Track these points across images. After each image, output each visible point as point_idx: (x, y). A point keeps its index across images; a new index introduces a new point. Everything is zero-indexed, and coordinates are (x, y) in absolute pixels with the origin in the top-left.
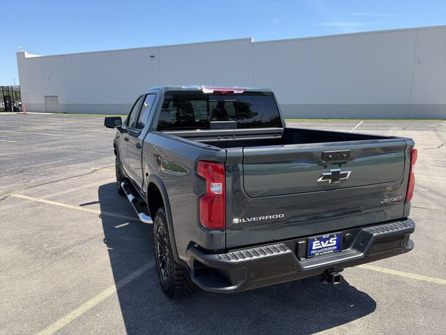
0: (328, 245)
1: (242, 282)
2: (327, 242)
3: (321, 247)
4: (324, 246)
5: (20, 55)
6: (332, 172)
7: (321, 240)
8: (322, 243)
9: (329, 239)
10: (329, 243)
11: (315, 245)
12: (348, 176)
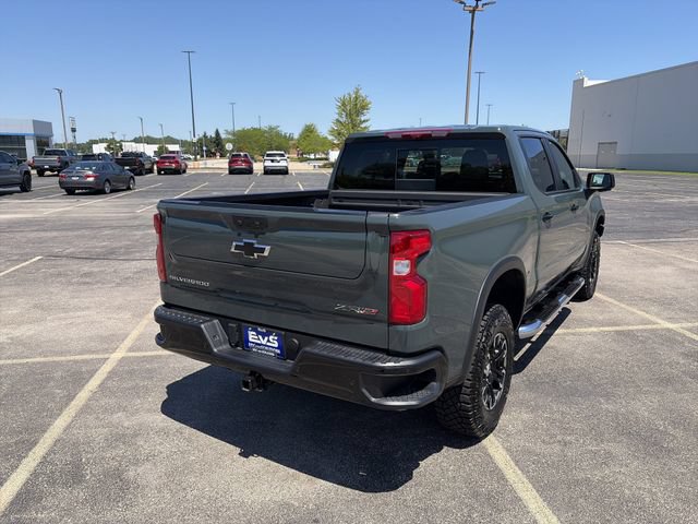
0: (268, 344)
2: (266, 338)
3: (259, 342)
4: (264, 342)
5: (578, 83)
6: (245, 243)
8: (260, 337)
9: (268, 334)
11: (252, 336)
12: (266, 254)
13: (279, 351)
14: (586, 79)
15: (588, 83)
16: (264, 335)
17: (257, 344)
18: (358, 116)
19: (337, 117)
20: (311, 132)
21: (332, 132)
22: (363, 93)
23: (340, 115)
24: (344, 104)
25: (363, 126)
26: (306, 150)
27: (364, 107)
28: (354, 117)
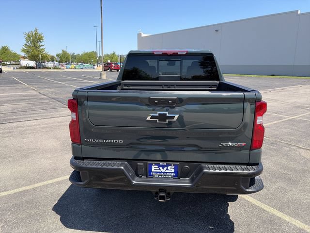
0: (167, 171)
1: (86, 181)
2: (166, 168)
3: (160, 171)
4: (163, 171)
5: (139, 35)
6: (159, 114)
7: (159, 166)
8: (161, 168)
9: (167, 166)
10: (167, 169)
11: (154, 168)
12: (175, 119)
13: (175, 174)
14: (142, 34)
15: (143, 35)
16: (163, 167)
17: (157, 172)
18: (37, 43)
19: (26, 43)
20: (6, 50)
21: (23, 50)
22: (39, 32)
23: (27, 41)
24: (29, 37)
25: (41, 48)
26: (4, 60)
27: (40, 39)
28: (35, 43)
